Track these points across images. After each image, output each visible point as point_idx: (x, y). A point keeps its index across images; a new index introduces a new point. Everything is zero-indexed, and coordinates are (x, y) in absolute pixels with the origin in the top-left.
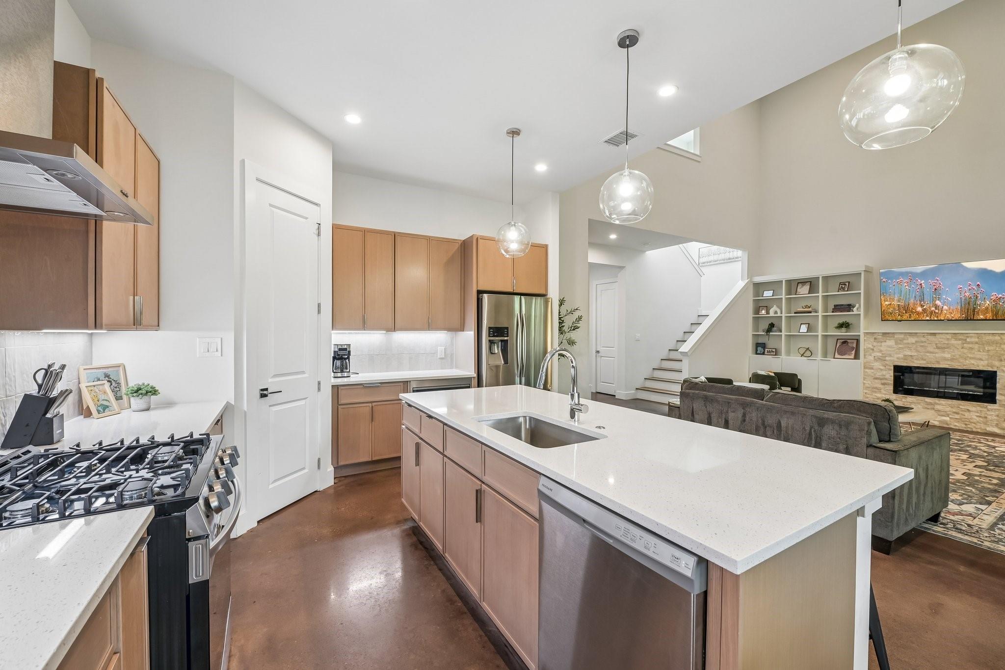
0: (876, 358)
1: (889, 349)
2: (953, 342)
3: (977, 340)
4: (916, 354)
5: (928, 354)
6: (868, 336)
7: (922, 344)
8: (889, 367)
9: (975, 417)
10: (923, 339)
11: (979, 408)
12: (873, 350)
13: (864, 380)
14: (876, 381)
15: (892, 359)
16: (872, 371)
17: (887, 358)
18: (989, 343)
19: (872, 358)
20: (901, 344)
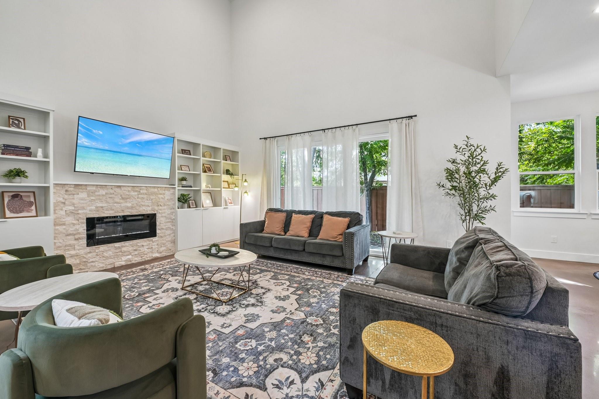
0: (68, 212)
1: (82, 202)
2: (133, 193)
3: (146, 191)
4: (106, 205)
5: (115, 205)
6: (58, 188)
7: (110, 196)
8: (82, 221)
9: (146, 250)
10: (112, 191)
11: (148, 242)
12: (64, 203)
13: (55, 239)
14: (69, 237)
15: (85, 211)
16: (64, 227)
17: (80, 212)
18: (153, 194)
19: (63, 213)
20: (92, 196)
